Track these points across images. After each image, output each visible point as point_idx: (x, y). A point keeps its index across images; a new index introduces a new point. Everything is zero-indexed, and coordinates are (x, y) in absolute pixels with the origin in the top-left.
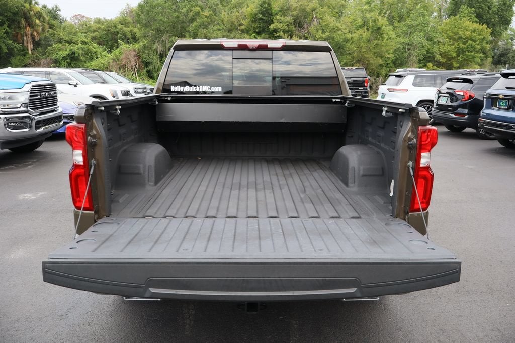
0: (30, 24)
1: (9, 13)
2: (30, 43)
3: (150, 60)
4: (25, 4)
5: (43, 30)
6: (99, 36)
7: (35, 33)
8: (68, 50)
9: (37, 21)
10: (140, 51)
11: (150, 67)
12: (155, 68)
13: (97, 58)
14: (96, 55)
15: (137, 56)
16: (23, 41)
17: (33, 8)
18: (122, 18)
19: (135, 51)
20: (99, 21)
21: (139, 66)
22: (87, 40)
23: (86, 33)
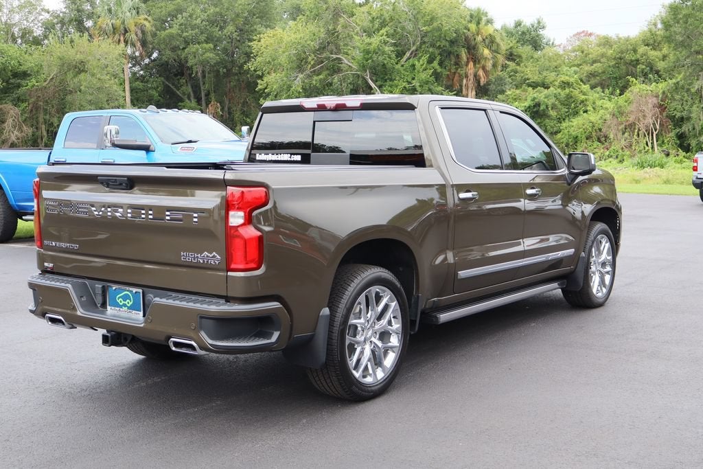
0: (475, 58)
1: (444, 41)
2: (472, 89)
3: (685, 114)
4: (470, 25)
5: (494, 66)
6: (600, 71)
7: (481, 73)
8: (529, 99)
9: (486, 52)
10: (667, 96)
11: (686, 128)
12: (694, 129)
13: (586, 112)
14: (585, 105)
15: (660, 106)
16: (461, 86)
17: (483, 31)
18: (649, 34)
19: (657, 96)
20: (606, 42)
21: (661, 125)
22: (572, 80)
23: (578, 66)
